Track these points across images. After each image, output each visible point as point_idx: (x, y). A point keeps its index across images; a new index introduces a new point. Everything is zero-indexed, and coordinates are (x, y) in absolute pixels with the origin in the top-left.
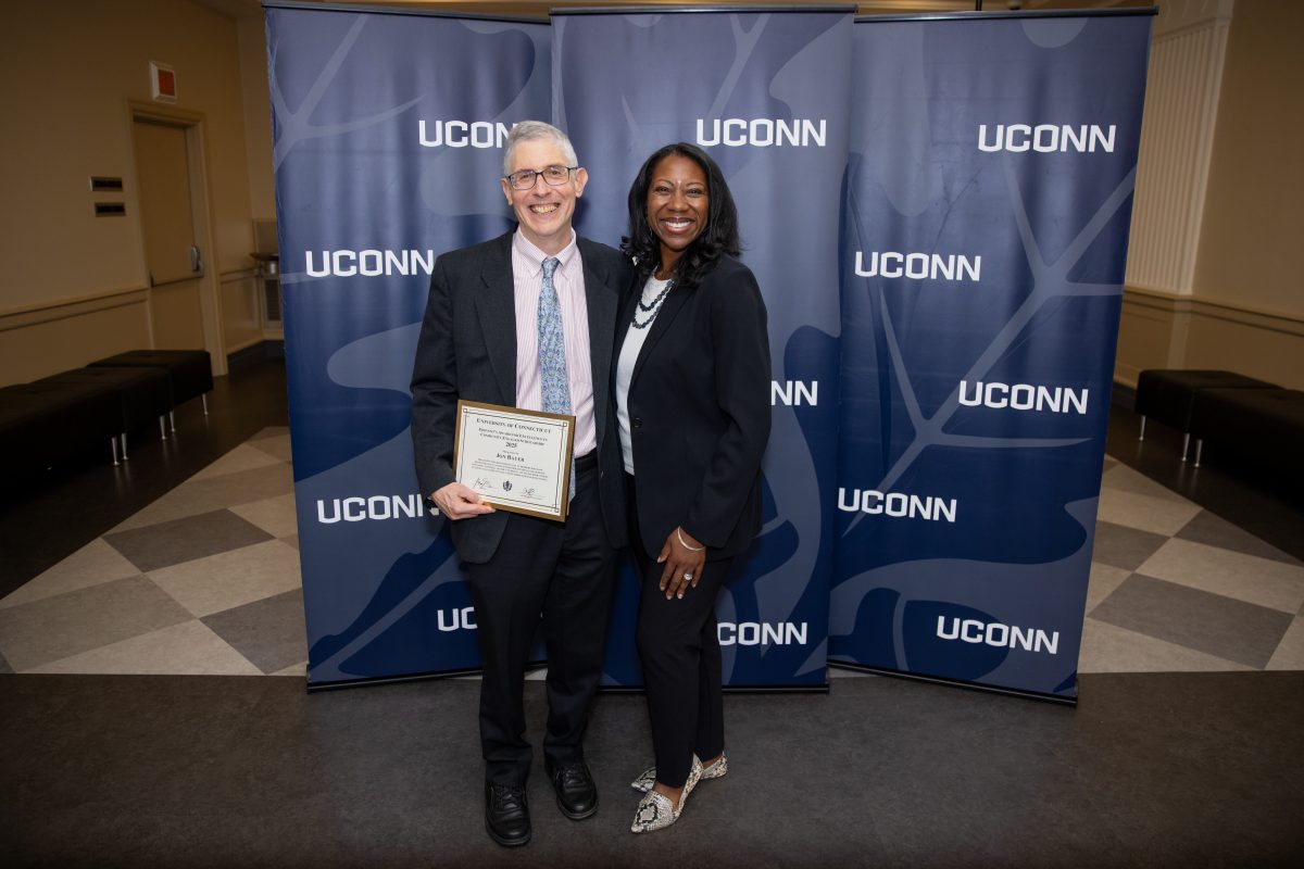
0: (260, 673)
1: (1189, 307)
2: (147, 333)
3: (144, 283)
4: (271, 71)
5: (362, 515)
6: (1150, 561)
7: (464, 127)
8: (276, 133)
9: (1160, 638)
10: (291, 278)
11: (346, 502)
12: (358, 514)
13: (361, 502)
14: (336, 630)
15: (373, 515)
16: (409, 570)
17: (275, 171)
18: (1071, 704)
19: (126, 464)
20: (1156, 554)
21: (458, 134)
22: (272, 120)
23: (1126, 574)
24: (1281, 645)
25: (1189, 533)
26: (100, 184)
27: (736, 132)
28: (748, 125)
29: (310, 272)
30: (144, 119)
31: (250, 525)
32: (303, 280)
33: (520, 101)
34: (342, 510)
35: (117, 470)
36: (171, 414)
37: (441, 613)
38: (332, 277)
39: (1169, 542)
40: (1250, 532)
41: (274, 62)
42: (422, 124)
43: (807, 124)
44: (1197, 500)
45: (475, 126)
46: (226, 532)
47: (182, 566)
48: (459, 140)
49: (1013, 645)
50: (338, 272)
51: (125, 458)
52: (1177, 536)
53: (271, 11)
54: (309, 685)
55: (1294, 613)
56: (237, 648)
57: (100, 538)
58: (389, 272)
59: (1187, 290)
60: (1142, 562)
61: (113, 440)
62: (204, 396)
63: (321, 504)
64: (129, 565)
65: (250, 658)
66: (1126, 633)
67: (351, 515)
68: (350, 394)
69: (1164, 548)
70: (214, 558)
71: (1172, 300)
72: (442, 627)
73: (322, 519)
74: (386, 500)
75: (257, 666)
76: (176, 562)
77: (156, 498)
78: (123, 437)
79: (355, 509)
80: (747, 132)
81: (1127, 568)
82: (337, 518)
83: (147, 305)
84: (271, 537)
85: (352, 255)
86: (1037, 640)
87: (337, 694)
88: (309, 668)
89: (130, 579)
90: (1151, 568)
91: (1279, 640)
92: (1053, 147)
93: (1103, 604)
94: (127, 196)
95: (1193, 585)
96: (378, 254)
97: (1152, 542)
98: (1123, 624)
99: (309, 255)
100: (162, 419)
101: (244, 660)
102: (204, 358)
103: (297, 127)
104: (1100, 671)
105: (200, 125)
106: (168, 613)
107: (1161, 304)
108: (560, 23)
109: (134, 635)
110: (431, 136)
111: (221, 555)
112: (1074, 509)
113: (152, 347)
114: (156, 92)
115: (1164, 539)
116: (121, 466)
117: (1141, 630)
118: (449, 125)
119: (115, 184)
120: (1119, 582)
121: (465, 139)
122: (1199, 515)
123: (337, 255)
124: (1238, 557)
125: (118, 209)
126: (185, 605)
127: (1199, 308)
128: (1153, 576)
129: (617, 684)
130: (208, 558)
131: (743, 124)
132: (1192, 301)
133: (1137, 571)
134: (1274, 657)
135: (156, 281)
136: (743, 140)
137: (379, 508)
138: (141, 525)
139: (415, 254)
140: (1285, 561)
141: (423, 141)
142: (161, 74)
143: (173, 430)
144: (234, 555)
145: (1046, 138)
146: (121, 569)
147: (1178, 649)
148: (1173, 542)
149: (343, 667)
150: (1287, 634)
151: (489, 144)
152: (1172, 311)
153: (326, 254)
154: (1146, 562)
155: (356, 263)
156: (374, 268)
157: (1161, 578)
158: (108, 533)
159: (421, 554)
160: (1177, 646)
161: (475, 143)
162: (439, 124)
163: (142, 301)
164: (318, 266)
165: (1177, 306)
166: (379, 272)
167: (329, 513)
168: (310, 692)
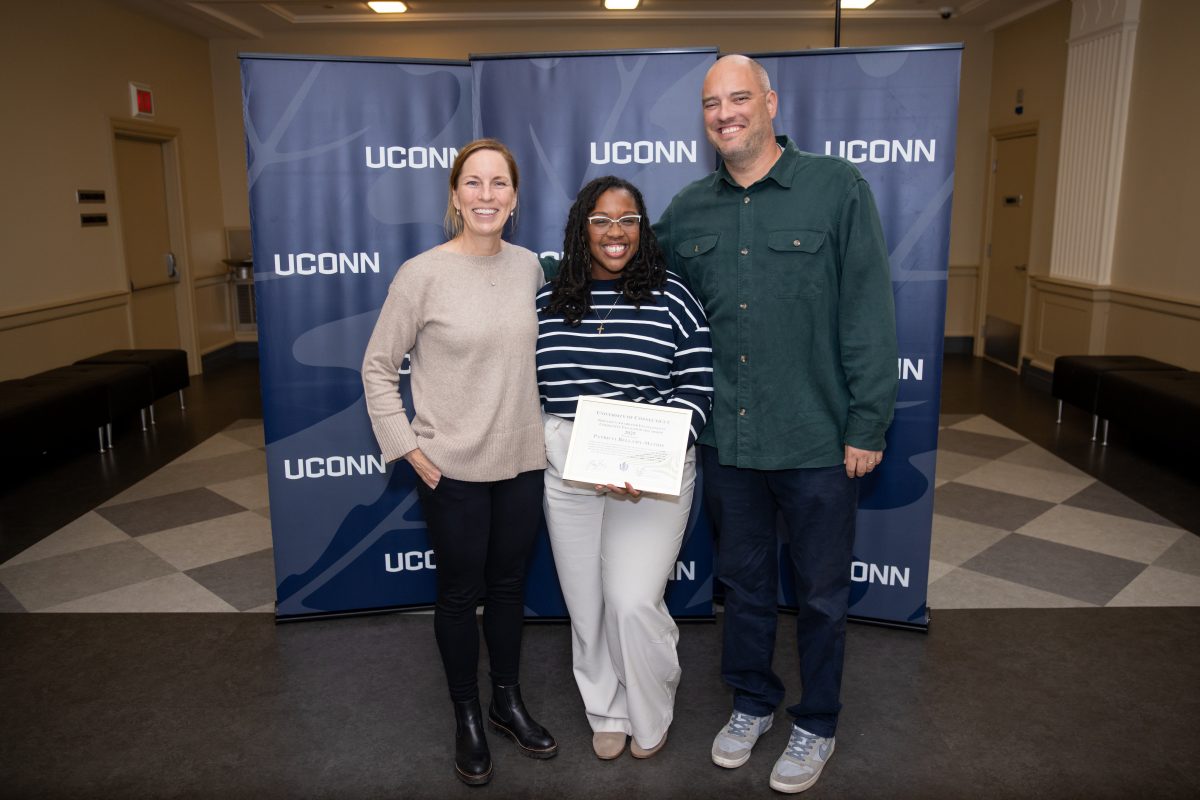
0: (234, 610)
1: (1107, 296)
2: (128, 335)
3: (124, 287)
4: (246, 109)
5: (322, 473)
6: (1032, 523)
7: (403, 151)
8: (250, 159)
9: (1020, 582)
10: (263, 276)
11: (309, 462)
12: (318, 472)
13: (321, 461)
14: (300, 571)
15: (330, 473)
16: (361, 519)
17: (250, 187)
18: (923, 631)
19: (111, 451)
20: (1038, 518)
21: (398, 157)
22: (246, 149)
23: (1005, 533)
24: (1127, 588)
25: (1078, 501)
26: (85, 197)
27: (622, 152)
28: (633, 146)
29: (278, 271)
30: (125, 136)
31: (226, 500)
32: (272, 277)
33: (448, 130)
34: (305, 469)
35: (103, 457)
36: (151, 407)
37: (388, 557)
38: (296, 275)
39: (1055, 508)
40: (1136, 500)
41: (247, 102)
42: (368, 150)
43: (681, 144)
44: (1094, 474)
45: (412, 151)
46: (204, 506)
47: (167, 532)
48: (399, 162)
49: (872, 580)
50: (301, 271)
51: (110, 446)
52: (1064, 503)
53: (246, 62)
54: (277, 617)
55: (1150, 563)
56: (216, 593)
57: (92, 512)
58: (342, 271)
59: (1105, 280)
60: (1023, 524)
61: (100, 429)
62: (181, 392)
63: (287, 463)
64: (119, 532)
65: (228, 600)
66: (990, 579)
67: (313, 472)
68: (310, 371)
69: (1048, 514)
70: (194, 526)
71: (1091, 290)
72: (389, 568)
73: (288, 475)
74: (341, 460)
75: (233, 605)
76: (160, 529)
77: (141, 479)
78: (109, 427)
79: (316, 467)
80: (631, 152)
81: (1007, 529)
82: (301, 475)
83: (128, 308)
84: (244, 509)
85: (312, 257)
86: (893, 576)
87: (301, 625)
88: (277, 603)
89: (122, 542)
90: (1032, 529)
91: (1127, 584)
92: (886, 158)
93: (977, 558)
94: (110, 208)
95: (1064, 542)
96: (334, 256)
97: (1037, 508)
98: (990, 572)
99: (277, 258)
100: (143, 412)
101: (222, 601)
102: (180, 357)
103: (267, 154)
104: (958, 607)
105: (176, 140)
106: (157, 568)
107: (1081, 294)
108: (479, 66)
109: (127, 584)
110: (376, 160)
111: (200, 523)
112: (917, 461)
113: (132, 347)
114: (135, 110)
115: (1050, 505)
116: (107, 453)
117: (1004, 576)
118: (391, 150)
119: (99, 197)
120: (998, 539)
121: (404, 162)
122: (1092, 486)
123: (300, 257)
124: (1116, 519)
125: (101, 220)
126: (170, 562)
127: (1117, 297)
128: (1031, 535)
129: (535, 614)
130: (189, 526)
131: (628, 146)
132: (1110, 291)
133: (1018, 531)
134: (1117, 597)
135: (136, 286)
136: (628, 159)
137: (336, 466)
138: (128, 501)
139: (364, 256)
140: (1160, 523)
141: (369, 163)
142: (139, 93)
143: (153, 422)
144: (212, 523)
145: (880, 151)
146: (114, 535)
147: (1033, 591)
148: (1058, 509)
149: (306, 602)
150: (1136, 579)
151: (424, 165)
152: (1092, 301)
153: (291, 257)
154: (1028, 525)
155: (316, 263)
156: (330, 268)
157: (1037, 536)
158: (100, 507)
159: (371, 506)
160: (1033, 589)
161: (412, 164)
162: (382, 149)
163: (124, 304)
164: (285, 266)
165: (1096, 296)
166: (334, 270)
167: (294, 471)
168: (278, 624)
